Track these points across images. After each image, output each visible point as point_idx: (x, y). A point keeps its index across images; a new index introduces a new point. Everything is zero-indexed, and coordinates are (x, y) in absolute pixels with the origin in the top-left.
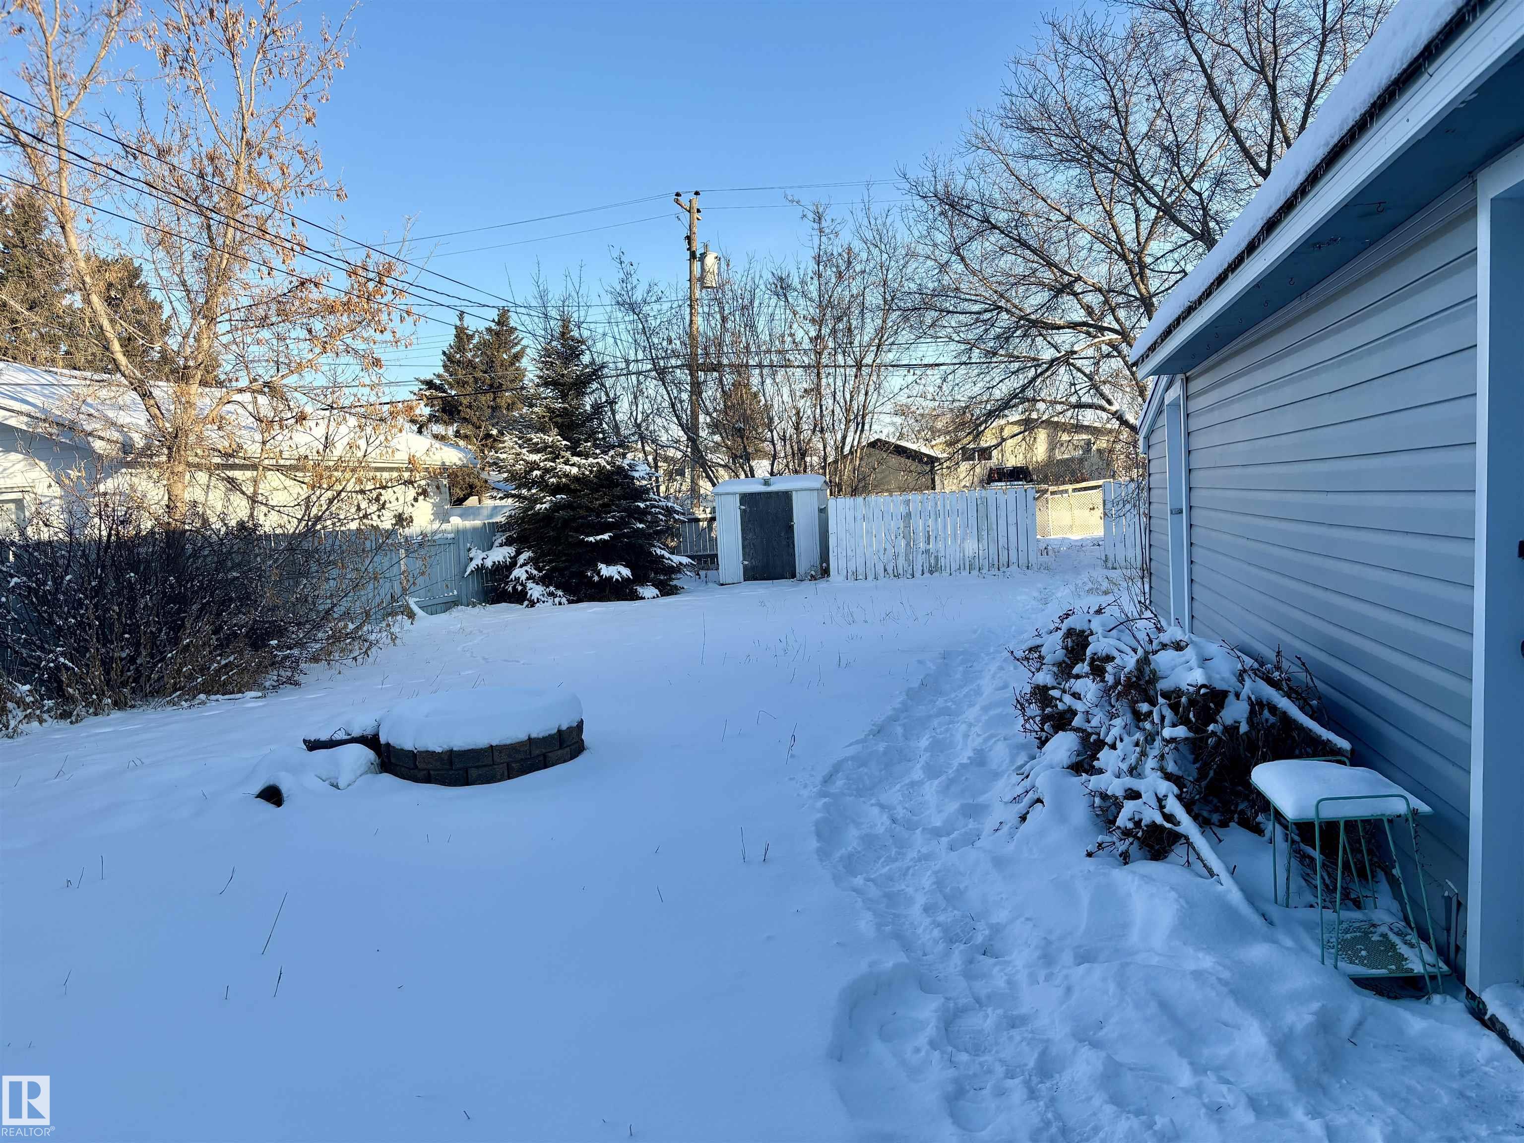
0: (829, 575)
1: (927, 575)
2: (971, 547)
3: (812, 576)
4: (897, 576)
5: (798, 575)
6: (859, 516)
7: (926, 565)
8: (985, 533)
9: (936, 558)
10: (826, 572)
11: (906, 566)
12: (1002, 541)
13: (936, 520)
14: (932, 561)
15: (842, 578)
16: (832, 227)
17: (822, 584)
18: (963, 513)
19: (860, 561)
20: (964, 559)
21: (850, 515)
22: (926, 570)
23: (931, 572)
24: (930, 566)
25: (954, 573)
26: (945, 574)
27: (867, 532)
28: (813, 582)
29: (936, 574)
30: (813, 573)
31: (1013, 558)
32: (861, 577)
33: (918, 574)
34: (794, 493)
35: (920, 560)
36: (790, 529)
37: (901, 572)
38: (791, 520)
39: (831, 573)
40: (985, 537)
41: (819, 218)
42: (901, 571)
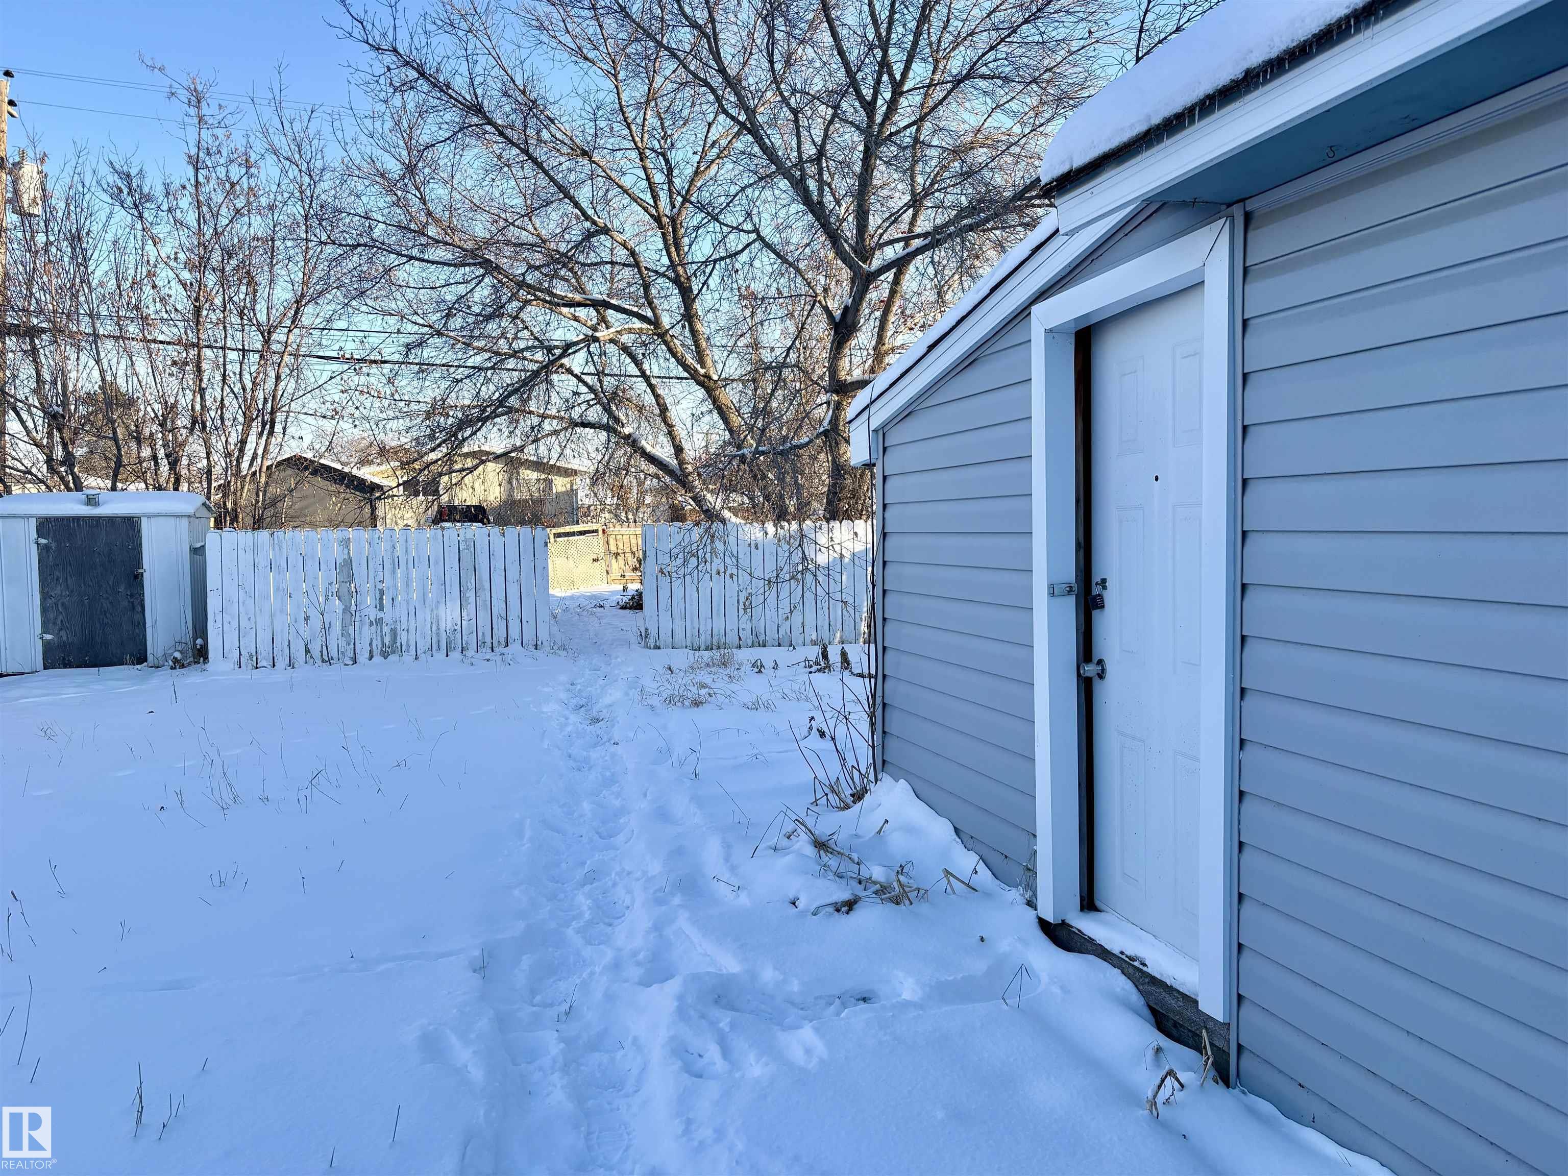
0: (206, 659)
1: (377, 659)
2: (449, 615)
3: (175, 660)
4: (329, 661)
5: (150, 657)
6: (262, 563)
7: (377, 643)
8: (471, 594)
9: (394, 633)
10: (202, 654)
11: (342, 643)
12: (499, 607)
13: (394, 572)
14: (387, 640)
15: (230, 665)
16: (220, 117)
17: (192, 677)
18: (437, 563)
19: (264, 638)
20: (438, 634)
21: (246, 559)
22: (376, 652)
23: (385, 655)
24: (384, 645)
25: (422, 657)
26: (408, 658)
27: (277, 589)
28: (178, 671)
29: (392, 658)
30: (178, 655)
31: (514, 632)
32: (264, 663)
33: (363, 657)
34: (144, 521)
35: (366, 634)
36: (137, 579)
37: (335, 655)
38: (139, 564)
39: (211, 655)
40: (472, 599)
41: (197, 99)
42: (333, 653)
